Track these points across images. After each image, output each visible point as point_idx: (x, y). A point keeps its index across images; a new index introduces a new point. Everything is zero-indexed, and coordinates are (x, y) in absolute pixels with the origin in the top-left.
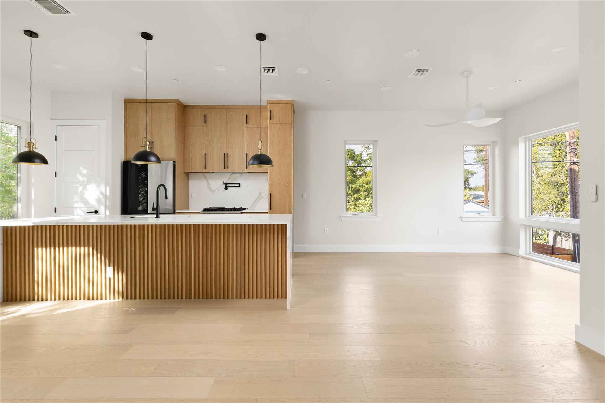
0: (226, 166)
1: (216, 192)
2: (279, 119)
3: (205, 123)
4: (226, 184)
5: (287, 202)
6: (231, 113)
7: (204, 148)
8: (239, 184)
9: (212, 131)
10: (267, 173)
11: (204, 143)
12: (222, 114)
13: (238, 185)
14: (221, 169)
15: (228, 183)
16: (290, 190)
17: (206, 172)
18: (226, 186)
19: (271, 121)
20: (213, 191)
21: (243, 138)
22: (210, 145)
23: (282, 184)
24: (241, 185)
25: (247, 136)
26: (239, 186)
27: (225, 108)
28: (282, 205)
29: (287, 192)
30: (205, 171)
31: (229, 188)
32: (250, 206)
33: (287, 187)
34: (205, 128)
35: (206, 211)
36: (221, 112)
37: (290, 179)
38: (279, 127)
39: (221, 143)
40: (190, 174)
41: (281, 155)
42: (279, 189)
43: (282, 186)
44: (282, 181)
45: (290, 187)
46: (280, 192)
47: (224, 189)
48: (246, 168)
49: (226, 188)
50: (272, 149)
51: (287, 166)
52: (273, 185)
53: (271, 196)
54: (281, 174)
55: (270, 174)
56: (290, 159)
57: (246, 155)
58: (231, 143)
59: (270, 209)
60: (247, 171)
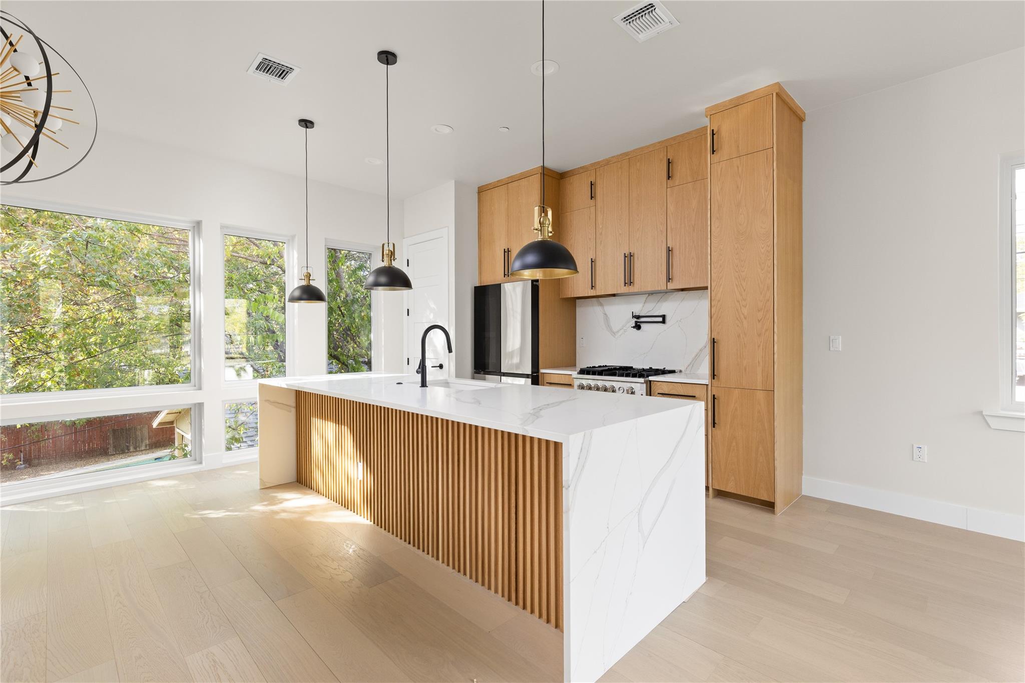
0: (629, 282)
1: (620, 336)
2: (738, 147)
3: (592, 197)
4: (638, 317)
5: (759, 362)
6: (638, 164)
7: (590, 248)
8: (664, 317)
9: (604, 213)
10: (706, 288)
11: (590, 238)
12: (622, 173)
13: (660, 319)
14: (620, 286)
15: (641, 315)
16: (766, 330)
17: (595, 295)
18: (636, 322)
19: (716, 157)
20: (614, 334)
21: (662, 214)
22: (601, 242)
23: (746, 314)
24: (667, 319)
25: (671, 208)
26: (664, 322)
27: (627, 157)
28: (745, 368)
29: (759, 335)
30: (592, 293)
31: (643, 325)
32: (686, 367)
33: (759, 321)
34: (593, 209)
35: (584, 374)
36: (620, 168)
37: (768, 300)
38: (738, 167)
39: (620, 234)
40: (577, 300)
41: (742, 237)
42: (738, 326)
43: (745, 318)
44: (745, 307)
45: (769, 321)
46: (740, 335)
47: (634, 327)
48: (669, 279)
49: (638, 327)
50: (718, 227)
51: (760, 264)
52: (720, 318)
53: (715, 344)
54: (743, 288)
55: (713, 291)
56: (767, 245)
57: (669, 250)
58: (638, 229)
59: (713, 376)
60: (671, 286)
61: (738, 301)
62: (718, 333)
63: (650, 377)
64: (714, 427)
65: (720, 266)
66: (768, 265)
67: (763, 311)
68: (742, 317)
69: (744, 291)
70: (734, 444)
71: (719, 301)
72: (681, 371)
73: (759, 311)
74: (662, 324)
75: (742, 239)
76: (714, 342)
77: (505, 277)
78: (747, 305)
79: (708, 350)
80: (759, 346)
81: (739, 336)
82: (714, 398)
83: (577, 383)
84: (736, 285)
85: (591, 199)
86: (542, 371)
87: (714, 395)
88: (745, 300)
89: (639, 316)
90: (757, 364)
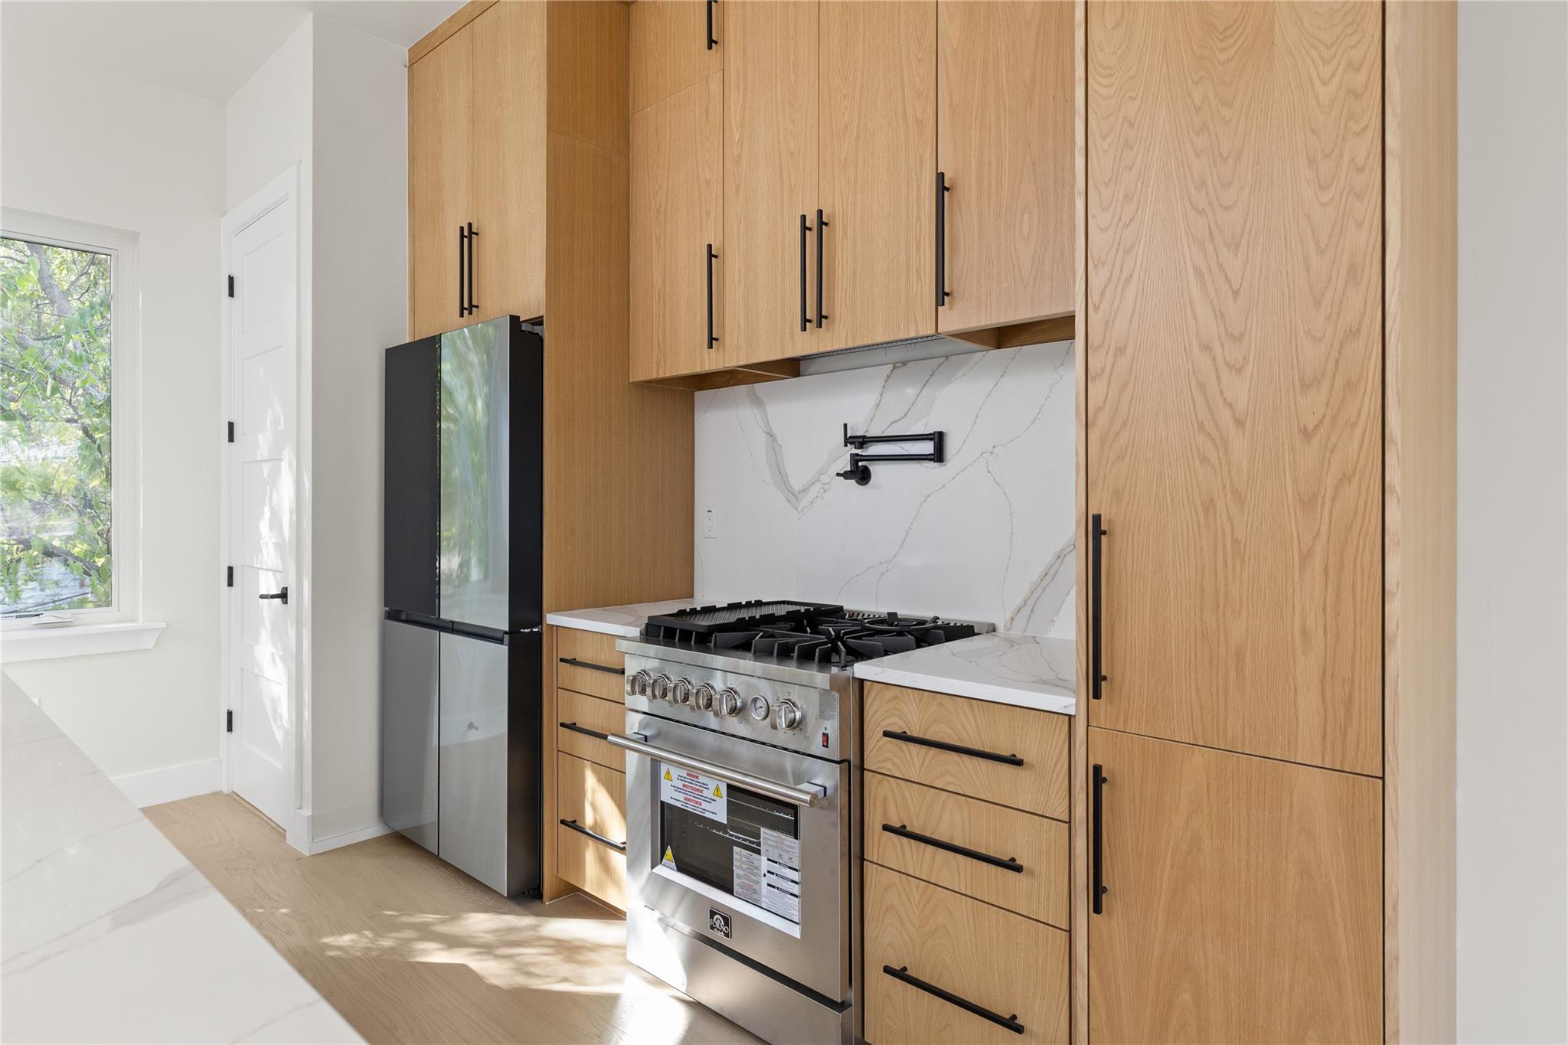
1: (809, 504)
3: (711, 42)
4: (862, 441)
5: (1305, 633)
7: (708, 214)
8: (939, 439)
9: (745, 88)
11: (708, 182)
13: (928, 448)
14: (791, 332)
15: (871, 433)
16: (1345, 479)
17: (721, 369)
18: (855, 459)
20: (793, 498)
22: (738, 187)
23: (1242, 404)
24: (951, 447)
26: (938, 456)
28: (1240, 658)
29: (1308, 503)
30: (711, 360)
31: (876, 469)
32: (1009, 615)
33: (1307, 435)
34: (714, 82)
37: (1353, 333)
39: (792, 154)
40: (697, 391)
41: (1223, 50)
42: (1204, 460)
43: (1240, 423)
44: (1240, 370)
45: (1358, 431)
46: (1212, 500)
47: (846, 475)
48: (942, 296)
49: (860, 474)
50: (1117, 25)
51: (1312, 162)
52: (1125, 424)
53: (1104, 538)
54: (1228, 281)
55: (1097, 308)
56: (1350, 64)
57: (942, 187)
58: (846, 127)
59: (1096, 682)
60: (954, 319)
61: (1207, 348)
62: (1117, 494)
63: (857, 666)
64: (1097, 909)
65: (1128, 198)
66: (1352, 160)
67: (1325, 386)
68: (1224, 415)
69: (1236, 293)
70: (1186, 997)
71: (1120, 350)
72: (992, 629)
73: (1306, 387)
74: (931, 464)
75: (1222, 57)
76: (1096, 530)
77: (462, 315)
78: (1245, 359)
79: (1075, 568)
80: (1306, 557)
81: (1209, 506)
82: (1098, 777)
83: (632, 667)
84: (1196, 269)
85: (710, 47)
86: (551, 619)
87: (1097, 769)
88: (1238, 339)
89: (864, 437)
90: (1298, 642)
